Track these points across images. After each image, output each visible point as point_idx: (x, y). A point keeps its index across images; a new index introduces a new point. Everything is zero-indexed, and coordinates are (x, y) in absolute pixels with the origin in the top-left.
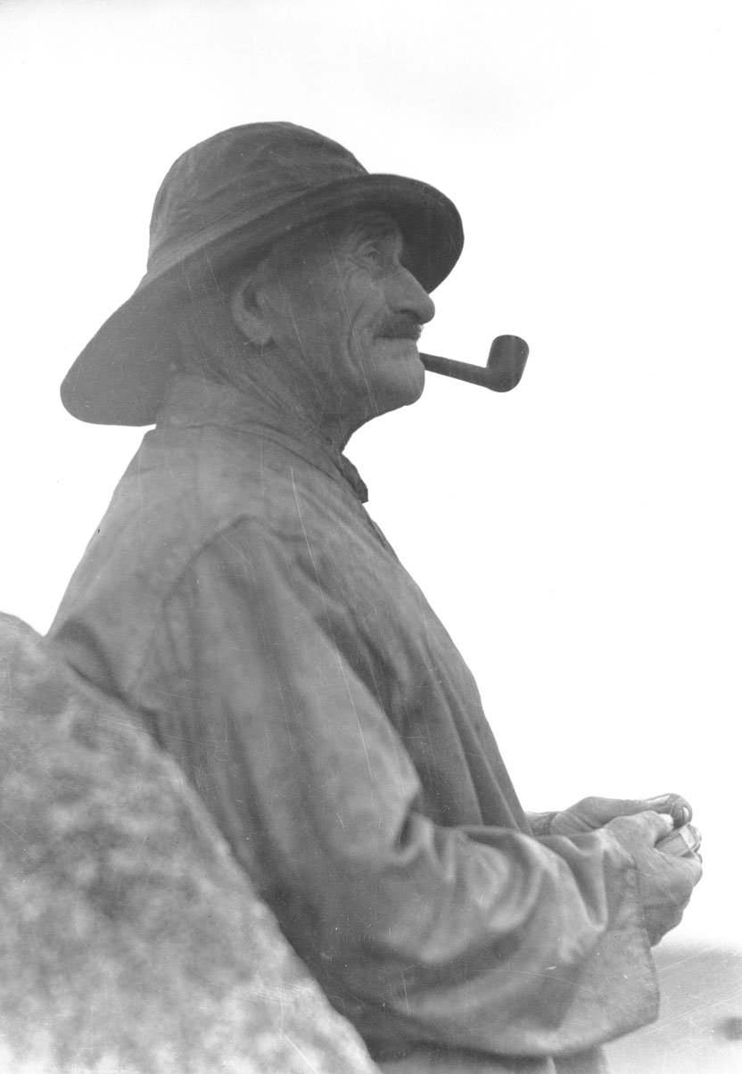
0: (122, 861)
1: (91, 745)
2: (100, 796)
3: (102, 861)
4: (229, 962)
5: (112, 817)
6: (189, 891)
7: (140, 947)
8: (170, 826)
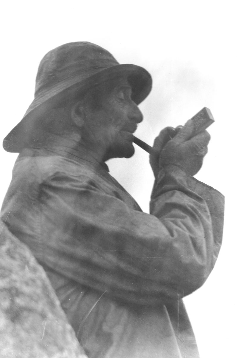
0: (20, 301)
1: (13, 258)
2: (14, 277)
3: (12, 301)
4: (56, 344)
5: (18, 285)
6: (43, 316)
7: (23, 334)
8: (39, 291)
